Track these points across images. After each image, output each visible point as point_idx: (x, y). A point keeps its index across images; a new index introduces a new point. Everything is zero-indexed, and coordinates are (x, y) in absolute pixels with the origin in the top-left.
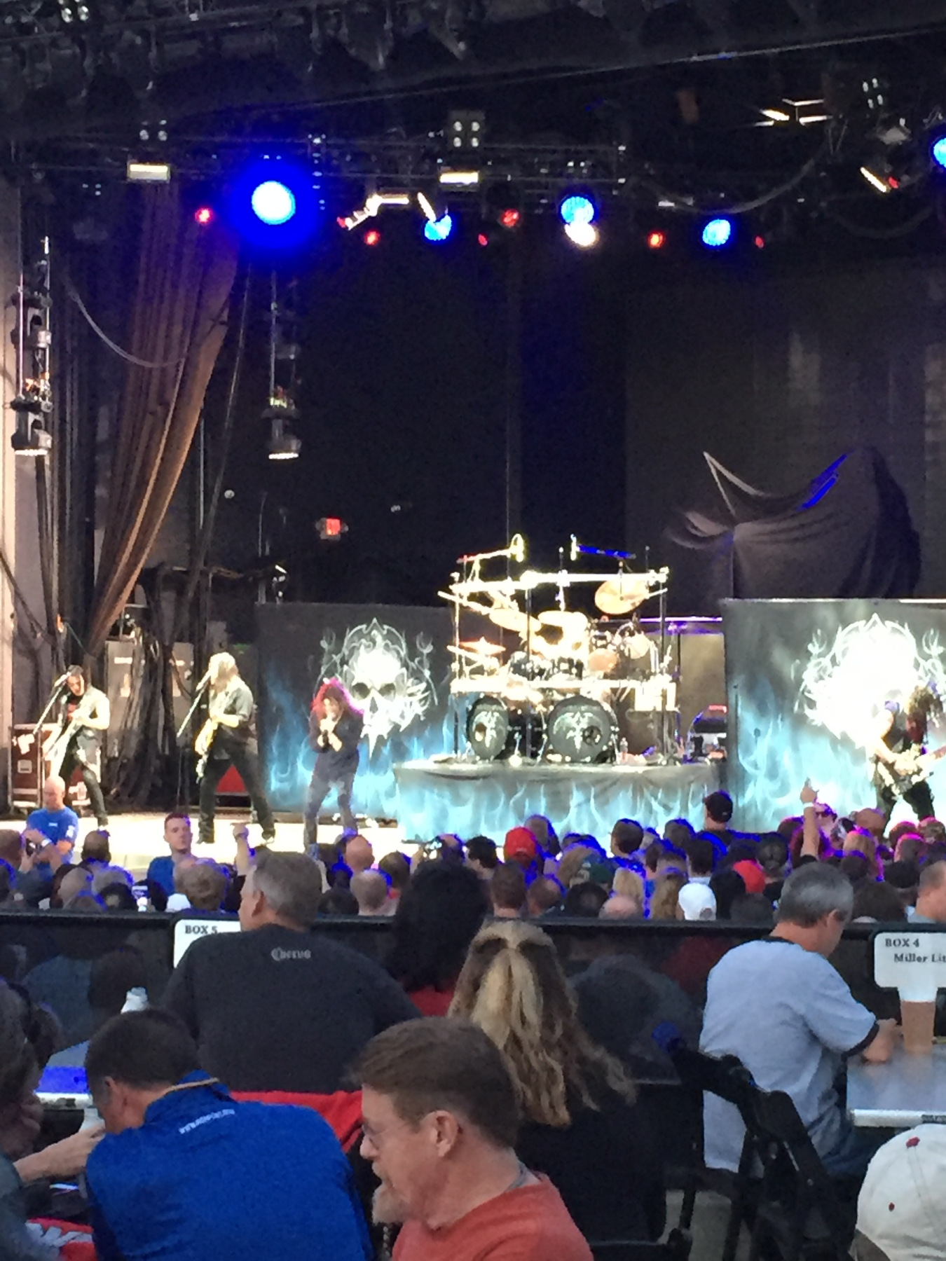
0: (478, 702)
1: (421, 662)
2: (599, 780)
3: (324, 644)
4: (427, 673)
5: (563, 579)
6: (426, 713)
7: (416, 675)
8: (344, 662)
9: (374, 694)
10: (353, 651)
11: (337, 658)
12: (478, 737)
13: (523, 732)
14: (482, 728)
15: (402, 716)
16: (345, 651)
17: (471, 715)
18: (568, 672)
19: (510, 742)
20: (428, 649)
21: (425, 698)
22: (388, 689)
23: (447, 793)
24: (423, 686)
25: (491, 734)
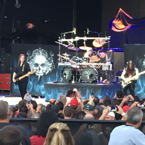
0: (65, 68)
1: (51, 59)
2: (93, 87)
3: (28, 54)
4: (52, 61)
5: (85, 38)
6: (52, 71)
7: (50, 61)
8: (32, 58)
9: (39, 66)
10: (35, 55)
11: (31, 57)
12: (64, 76)
13: (75, 75)
14: (65, 74)
15: (46, 71)
16: (33, 55)
17: (63, 71)
18: (86, 61)
19: (72, 78)
20: (53, 55)
21: (52, 67)
22: (43, 65)
23: (57, 90)
24: (51, 64)
25: (67, 76)
